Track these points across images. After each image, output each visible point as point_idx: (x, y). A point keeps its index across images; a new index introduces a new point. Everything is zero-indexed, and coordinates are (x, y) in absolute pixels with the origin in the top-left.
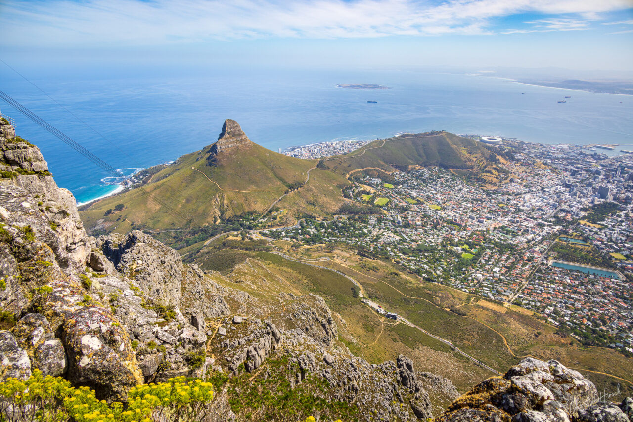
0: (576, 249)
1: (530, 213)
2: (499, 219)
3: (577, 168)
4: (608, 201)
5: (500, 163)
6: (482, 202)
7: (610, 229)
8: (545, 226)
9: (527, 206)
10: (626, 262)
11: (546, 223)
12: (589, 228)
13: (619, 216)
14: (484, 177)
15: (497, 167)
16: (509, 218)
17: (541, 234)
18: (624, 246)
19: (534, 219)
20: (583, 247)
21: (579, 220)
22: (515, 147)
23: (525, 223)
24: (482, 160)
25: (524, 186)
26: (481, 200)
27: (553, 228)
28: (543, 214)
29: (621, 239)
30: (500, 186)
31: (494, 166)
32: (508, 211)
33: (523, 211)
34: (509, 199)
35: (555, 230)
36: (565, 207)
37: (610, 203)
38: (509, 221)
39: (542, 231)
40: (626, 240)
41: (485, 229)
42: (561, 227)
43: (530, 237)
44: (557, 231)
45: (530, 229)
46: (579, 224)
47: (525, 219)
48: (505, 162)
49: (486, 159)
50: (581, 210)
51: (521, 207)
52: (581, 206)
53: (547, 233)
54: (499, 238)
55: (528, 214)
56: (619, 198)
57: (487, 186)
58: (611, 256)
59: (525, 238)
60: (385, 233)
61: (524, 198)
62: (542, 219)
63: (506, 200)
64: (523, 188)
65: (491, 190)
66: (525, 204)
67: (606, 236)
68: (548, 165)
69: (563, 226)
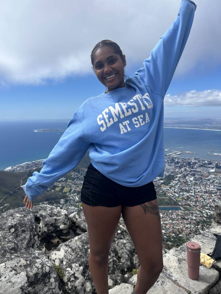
10: (183, 201)
13: (176, 181)
20: (165, 197)
21: (161, 185)
29: (179, 191)
37: (171, 175)
58: (177, 200)
60: (70, 208)
67: (173, 191)
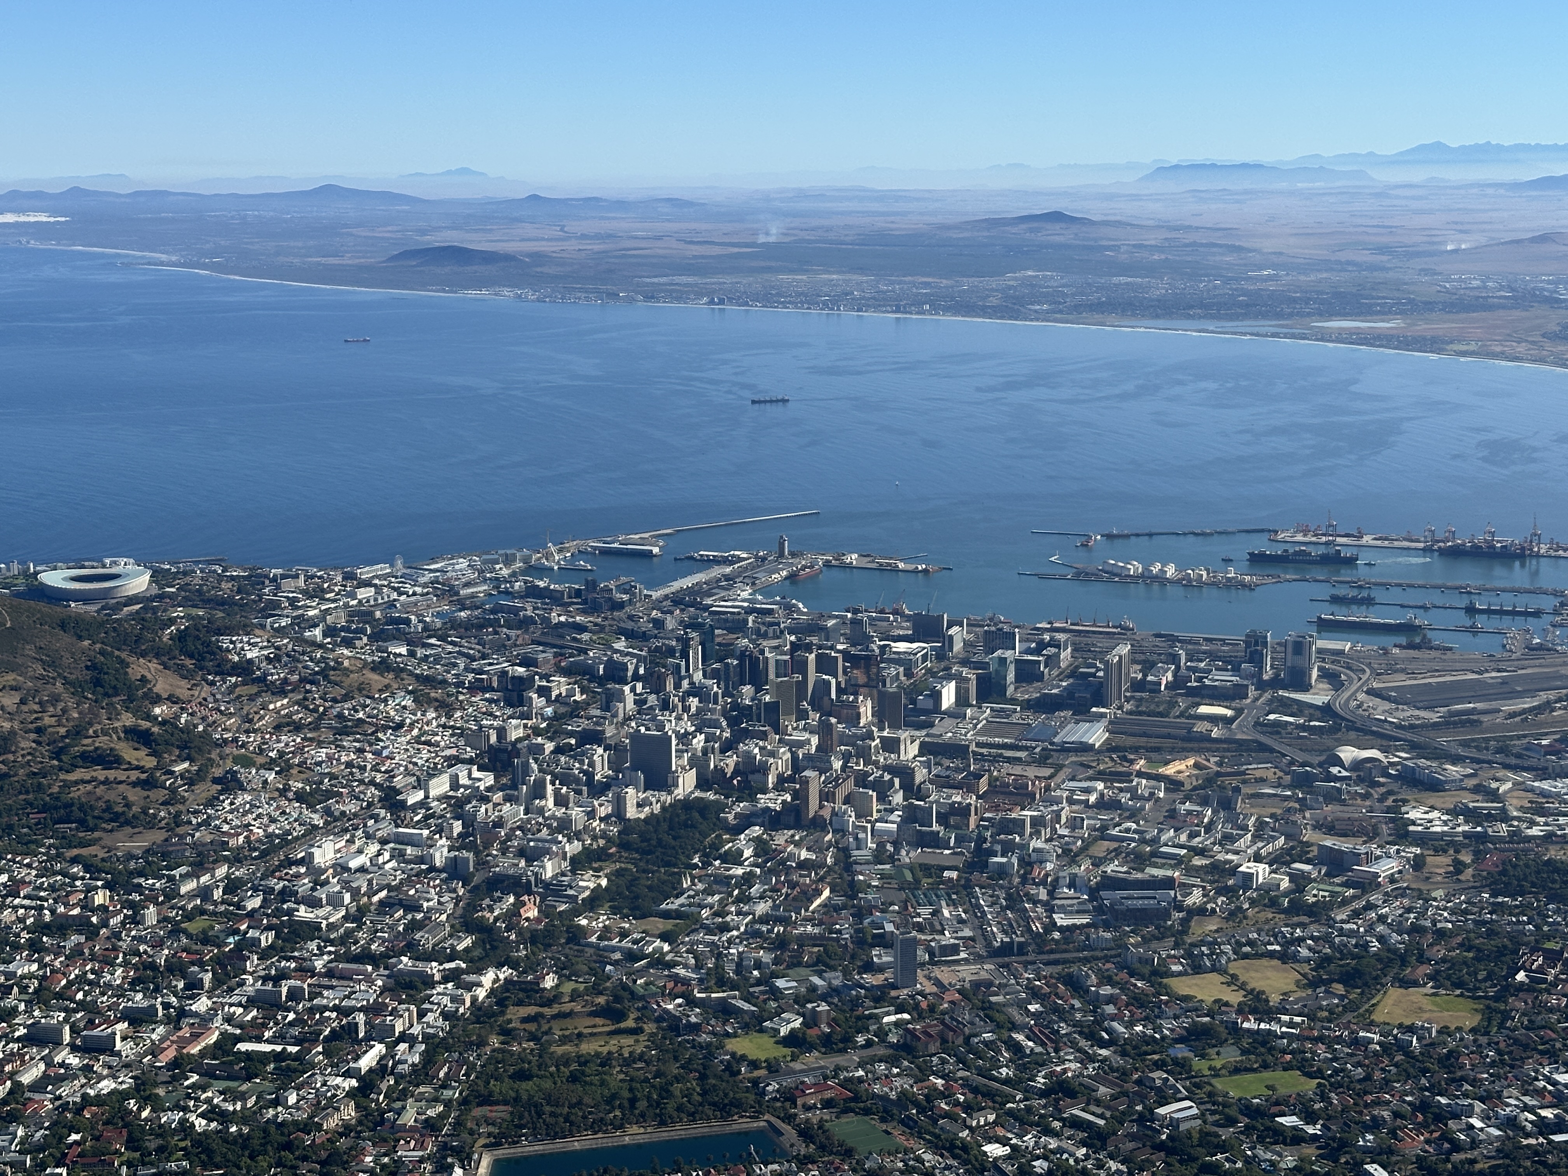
0: (583, 1061)
1: (349, 933)
2: (202, 1005)
3: (527, 662)
4: (679, 793)
5: (157, 700)
6: (92, 933)
7: (710, 931)
8: (429, 982)
9: (335, 902)
10: (797, 1066)
11: (434, 969)
12: (626, 944)
13: (735, 858)
14: (78, 793)
15: (145, 724)
16: (251, 985)
17: (416, 1030)
18: (776, 993)
19: (374, 960)
20: (613, 1044)
21: (576, 912)
22: (221, 603)
23: (330, 998)
24: (55, 699)
25: (300, 797)
26: (82, 925)
27: (469, 987)
28: (414, 926)
29: (758, 965)
30: (177, 821)
31: (127, 720)
32: (239, 947)
33: (312, 930)
34: (232, 886)
35: (481, 993)
36: (505, 865)
37: (686, 804)
38: (251, 1003)
39: (422, 1014)
40: (776, 962)
41: (126, 1081)
42: (505, 973)
43: (367, 1062)
44: (492, 993)
45: (361, 1018)
46: (577, 935)
47: (330, 974)
48: (182, 688)
49: (76, 688)
50: (578, 864)
51: (303, 913)
52: (573, 848)
53: (445, 1015)
54: (212, 1113)
55: (343, 941)
56: (719, 771)
57: (107, 839)
58: (733, 1055)
59: (347, 1074)
61: (307, 861)
62: (411, 948)
63: (217, 894)
64: (294, 809)
65: (130, 856)
66: (322, 894)
67: (698, 967)
68: (399, 671)
69: (513, 964)
